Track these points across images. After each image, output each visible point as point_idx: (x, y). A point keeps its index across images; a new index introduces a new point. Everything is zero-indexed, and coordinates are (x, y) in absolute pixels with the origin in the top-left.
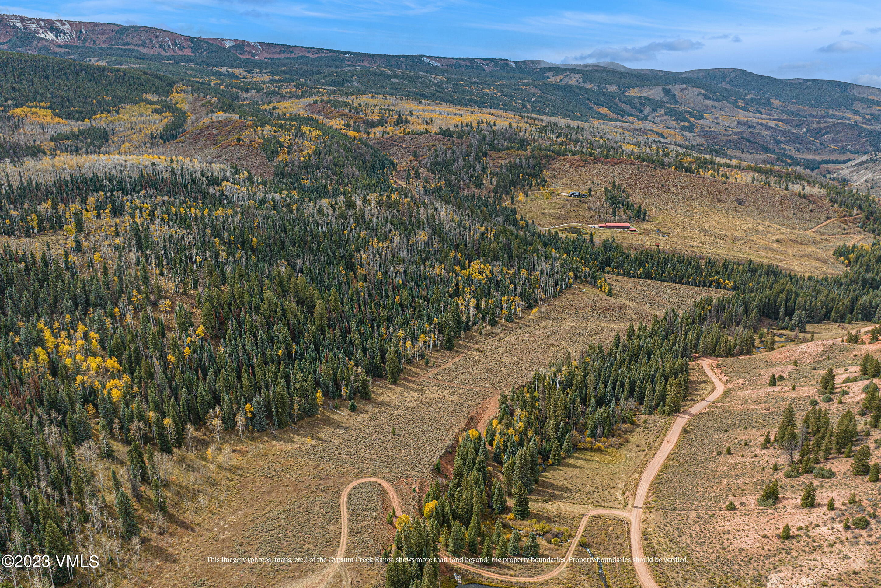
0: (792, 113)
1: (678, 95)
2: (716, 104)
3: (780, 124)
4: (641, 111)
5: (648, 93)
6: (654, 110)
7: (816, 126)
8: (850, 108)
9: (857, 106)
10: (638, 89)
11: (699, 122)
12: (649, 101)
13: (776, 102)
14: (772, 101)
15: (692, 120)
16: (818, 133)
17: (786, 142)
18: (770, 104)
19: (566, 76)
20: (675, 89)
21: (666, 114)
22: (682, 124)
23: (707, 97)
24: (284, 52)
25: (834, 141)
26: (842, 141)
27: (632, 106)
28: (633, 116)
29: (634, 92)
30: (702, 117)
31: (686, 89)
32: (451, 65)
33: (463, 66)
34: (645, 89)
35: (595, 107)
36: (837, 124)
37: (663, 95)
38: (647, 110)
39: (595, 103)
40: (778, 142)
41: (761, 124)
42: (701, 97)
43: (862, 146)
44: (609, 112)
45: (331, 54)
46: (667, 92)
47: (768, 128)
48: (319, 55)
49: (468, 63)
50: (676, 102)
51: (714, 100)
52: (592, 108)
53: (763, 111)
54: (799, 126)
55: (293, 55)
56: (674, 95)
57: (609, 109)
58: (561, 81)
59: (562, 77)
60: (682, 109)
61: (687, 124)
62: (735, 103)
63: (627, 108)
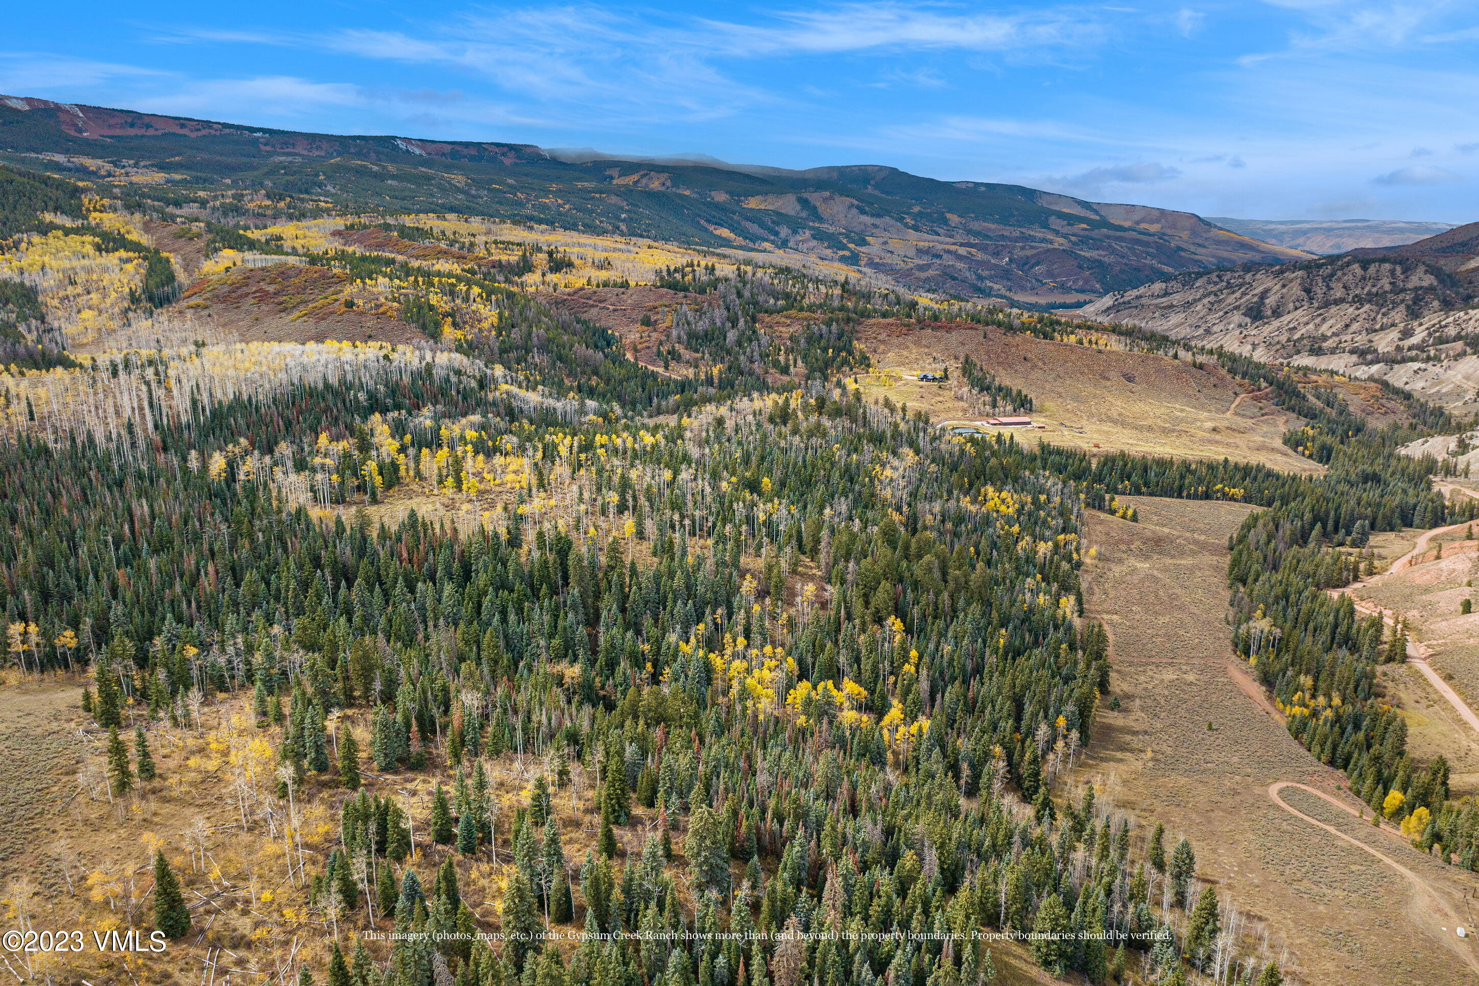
0: (977, 234)
1: (822, 208)
2: (877, 221)
3: (973, 251)
4: (776, 234)
5: (777, 205)
6: (795, 232)
7: (1022, 254)
8: (1045, 226)
9: (1054, 222)
10: (759, 197)
11: (863, 249)
12: (781, 218)
13: (954, 219)
14: (948, 216)
15: (852, 246)
16: (1025, 264)
17: (991, 278)
18: (946, 222)
19: (643, 176)
20: (815, 198)
21: (814, 237)
22: (841, 253)
23: (863, 212)
24: (132, 125)
25: (1050, 274)
26: (1059, 275)
27: (762, 225)
28: (767, 240)
29: (753, 203)
30: (864, 243)
31: (831, 198)
32: (443, 154)
33: (465, 157)
34: (770, 198)
35: (711, 228)
36: (1048, 250)
37: (798, 207)
38: (784, 231)
39: (708, 221)
40: (980, 278)
41: (949, 252)
42: (855, 211)
43: (1086, 281)
44: (732, 236)
45: (227, 131)
46: (804, 203)
47: (960, 258)
48: (204, 132)
49: (473, 152)
50: (820, 219)
51: (872, 215)
52: (706, 230)
53: (941, 231)
54: (996, 254)
55: (151, 132)
56: (815, 208)
57: (732, 231)
58: (636, 183)
59: (636, 177)
60: (832, 229)
61: (847, 253)
62: (901, 220)
63: (754, 228)
